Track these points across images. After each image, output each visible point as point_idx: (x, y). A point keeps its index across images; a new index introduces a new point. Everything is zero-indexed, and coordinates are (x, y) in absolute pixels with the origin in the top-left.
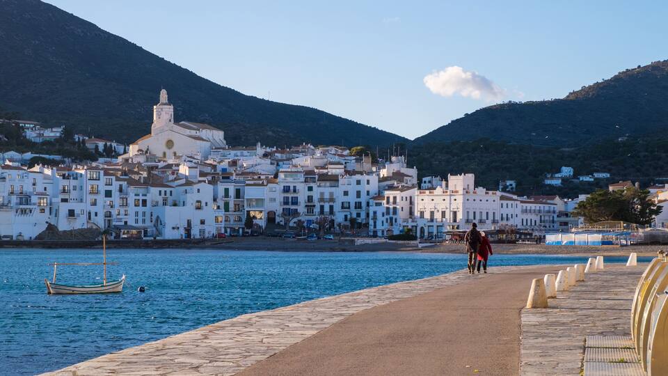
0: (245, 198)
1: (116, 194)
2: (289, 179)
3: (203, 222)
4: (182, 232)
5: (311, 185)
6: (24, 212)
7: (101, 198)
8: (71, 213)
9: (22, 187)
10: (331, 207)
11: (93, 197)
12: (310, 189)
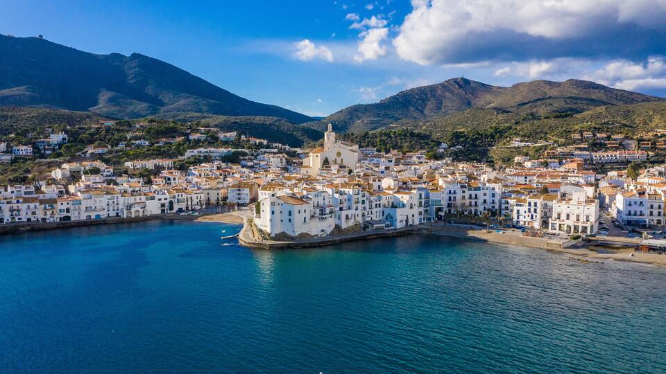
0: (431, 198)
1: (367, 202)
2: (451, 186)
3: (413, 216)
4: (404, 223)
5: (464, 189)
6: (322, 218)
7: (360, 206)
8: (347, 217)
9: (318, 202)
10: (476, 202)
11: (356, 205)
12: (464, 192)
